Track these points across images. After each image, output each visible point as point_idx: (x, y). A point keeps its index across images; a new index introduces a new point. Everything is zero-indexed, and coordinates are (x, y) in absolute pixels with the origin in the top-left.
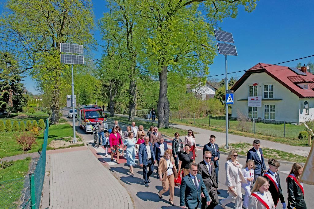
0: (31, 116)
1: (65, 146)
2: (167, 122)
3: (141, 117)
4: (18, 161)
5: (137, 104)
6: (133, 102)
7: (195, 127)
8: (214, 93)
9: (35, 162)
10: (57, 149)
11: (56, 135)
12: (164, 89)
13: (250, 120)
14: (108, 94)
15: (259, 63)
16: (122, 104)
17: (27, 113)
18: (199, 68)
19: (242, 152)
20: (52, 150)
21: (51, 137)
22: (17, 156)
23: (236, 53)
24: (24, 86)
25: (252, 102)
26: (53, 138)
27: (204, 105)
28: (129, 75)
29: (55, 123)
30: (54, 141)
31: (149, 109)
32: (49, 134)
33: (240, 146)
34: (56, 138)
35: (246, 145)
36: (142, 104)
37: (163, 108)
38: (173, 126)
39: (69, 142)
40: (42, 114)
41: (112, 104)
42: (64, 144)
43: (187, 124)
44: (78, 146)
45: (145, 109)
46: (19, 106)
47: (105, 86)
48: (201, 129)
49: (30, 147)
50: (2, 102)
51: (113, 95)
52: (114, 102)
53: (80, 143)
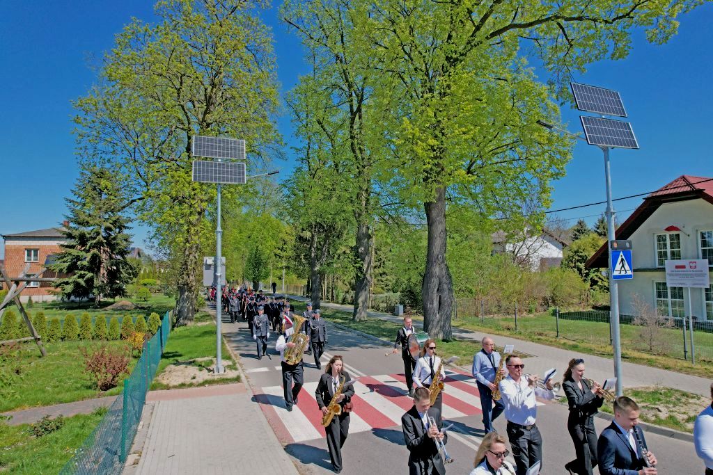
0: (141, 304)
1: (194, 381)
2: (447, 325)
3: (382, 311)
4: (77, 417)
5: (374, 281)
6: (362, 276)
7: (518, 339)
8: (561, 256)
9: (115, 421)
10: (175, 387)
11: (180, 352)
12: (438, 243)
13: (670, 323)
14: (307, 256)
15: (681, 175)
16: (339, 281)
17: (134, 298)
18: (525, 190)
19: (671, 417)
20: (162, 389)
21: (167, 357)
22: (81, 402)
23: (634, 141)
24: (131, 240)
25: (677, 275)
26: (172, 359)
27: (538, 284)
28: (355, 213)
29: (186, 322)
30: (172, 366)
31: (401, 292)
32: (166, 350)
33: (659, 400)
34: (180, 359)
35: (677, 395)
36: (387, 280)
37: (436, 290)
38: (464, 335)
39: (205, 371)
40: (165, 301)
41: (316, 279)
42: (192, 375)
43: (498, 330)
44: (224, 381)
45: (394, 292)
46: (118, 282)
47: (301, 239)
48: (537, 344)
49: (113, 380)
50: (86, 272)
51: (317, 258)
52: (322, 274)
53: (231, 374)
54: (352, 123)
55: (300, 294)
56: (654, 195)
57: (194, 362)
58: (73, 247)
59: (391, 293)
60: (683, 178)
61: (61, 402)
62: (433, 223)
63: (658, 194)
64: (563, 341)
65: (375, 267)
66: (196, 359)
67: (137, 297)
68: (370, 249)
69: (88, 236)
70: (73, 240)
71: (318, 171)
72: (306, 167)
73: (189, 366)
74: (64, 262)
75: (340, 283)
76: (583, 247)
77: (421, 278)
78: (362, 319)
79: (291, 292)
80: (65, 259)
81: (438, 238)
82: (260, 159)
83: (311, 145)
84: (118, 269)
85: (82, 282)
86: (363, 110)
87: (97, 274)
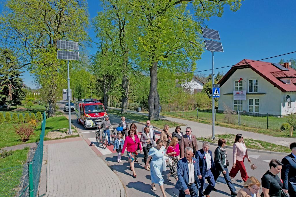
0: (30, 109)
1: (61, 137)
2: (157, 114)
3: (133, 110)
4: (17, 151)
5: (129, 98)
6: (125, 96)
7: (183, 119)
8: (202, 88)
9: (33, 152)
10: (54, 139)
11: (53, 127)
14: (102, 88)
17: (25, 106)
18: (187, 64)
19: (228, 142)
20: (49, 140)
21: (48, 129)
22: (16, 146)
23: (222, 49)
24: (22, 81)
25: (237, 96)
26: (50, 129)
27: (192, 99)
28: (122, 71)
29: (52, 115)
30: (51, 132)
31: (140, 102)
32: (46, 126)
34: (53, 129)
35: (232, 136)
36: (134, 97)
37: (153, 101)
38: (163, 118)
39: (65, 133)
40: (40, 107)
41: (106, 97)
42: (60, 135)
43: (176, 116)
44: (73, 136)
45: (137, 102)
46: (18, 99)
47: (99, 81)
48: (190, 121)
49: (28, 138)
50: (2, 95)
51: (106, 89)
52: (108, 95)
53: (75, 134)
56: (235, 66)
57: (59, 130)
59: (136, 103)
60: (245, 60)
61: (8, 146)
62: (152, 76)
64: (199, 120)
65: (130, 92)
66: (60, 129)
67: (27, 106)
68: (128, 85)
69: (1, 79)
71: (106, 53)
72: (100, 51)
73: (58, 132)
75: (115, 99)
76: (210, 85)
77: (148, 97)
78: (125, 113)
81: (154, 82)
82: (81, 47)
83: (103, 42)
84: (17, 94)
86: (125, 28)
87: (7, 96)
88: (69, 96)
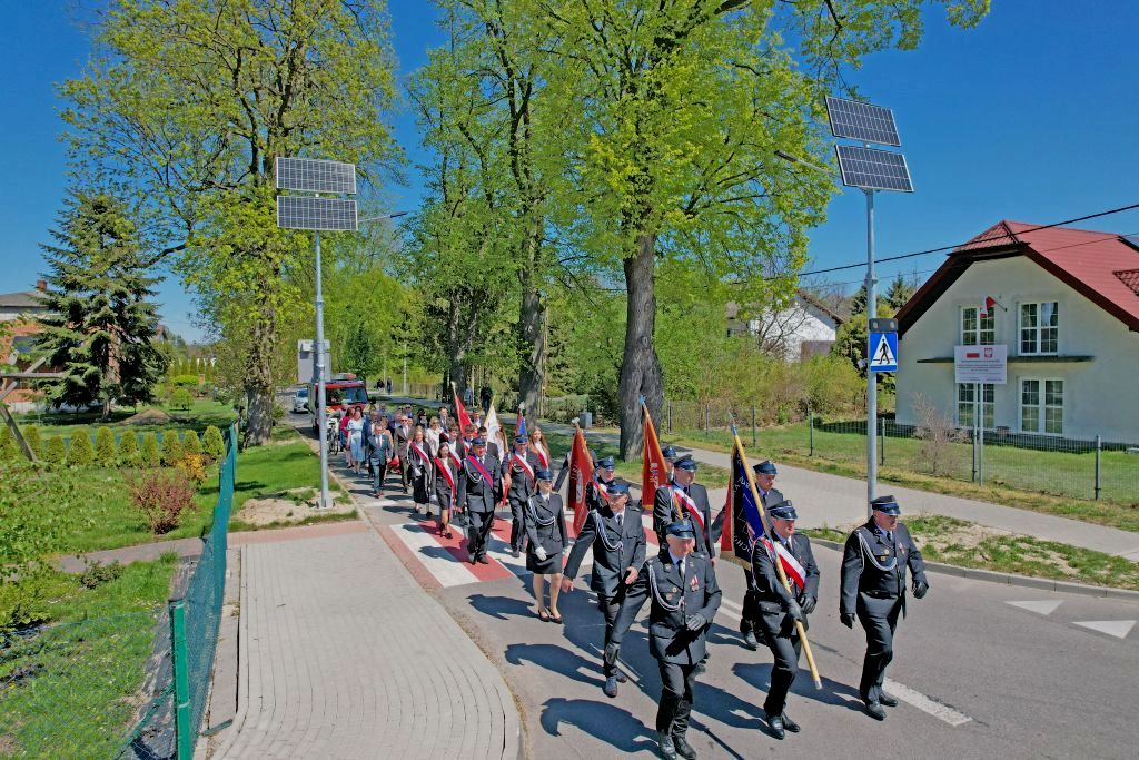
0: (181, 415)
1: (290, 518)
3: (560, 422)
4: (136, 565)
5: (547, 376)
6: (531, 369)
8: (833, 337)
9: (191, 570)
10: (264, 527)
11: (261, 482)
12: (642, 319)
14: (443, 339)
15: (999, 220)
16: (493, 376)
17: (166, 405)
18: (770, 241)
19: (928, 547)
20: (246, 530)
21: (243, 489)
22: (132, 548)
23: (908, 181)
24: (156, 313)
25: (969, 367)
26: (252, 491)
27: (793, 381)
28: (517, 272)
29: (260, 439)
30: (255, 501)
31: (590, 393)
32: (239, 479)
33: (921, 529)
34: (262, 491)
35: (946, 523)
36: (568, 375)
37: (638, 388)
39: (304, 506)
40: (216, 410)
41: (459, 374)
42: (288, 512)
44: (335, 518)
45: (578, 394)
46: (139, 380)
47: (434, 311)
49: (173, 519)
50: (86, 365)
51: (461, 341)
52: (466, 365)
53: (344, 509)
54: (514, 131)
55: (431, 397)
56: (963, 249)
57: (286, 494)
58: (59, 324)
59: (574, 396)
60: (1004, 225)
62: (635, 289)
63: (967, 248)
64: (816, 461)
65: (550, 355)
66: (289, 491)
67: (170, 404)
68: (542, 327)
69: (84, 306)
70: (58, 314)
71: (461, 203)
72: (440, 198)
73: (279, 500)
74: (47, 348)
75: (495, 380)
76: (861, 324)
77: (617, 371)
79: (418, 394)
80: (47, 344)
81: (643, 313)
83: (448, 162)
84: (138, 361)
85: (79, 380)
86: (531, 107)
87: (103, 368)
88: (321, 366)
